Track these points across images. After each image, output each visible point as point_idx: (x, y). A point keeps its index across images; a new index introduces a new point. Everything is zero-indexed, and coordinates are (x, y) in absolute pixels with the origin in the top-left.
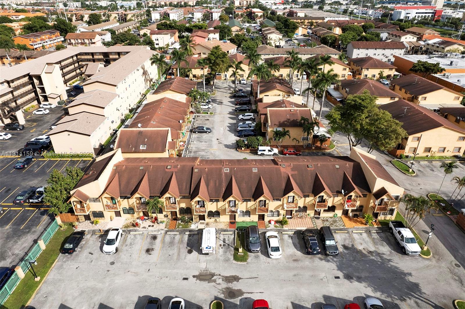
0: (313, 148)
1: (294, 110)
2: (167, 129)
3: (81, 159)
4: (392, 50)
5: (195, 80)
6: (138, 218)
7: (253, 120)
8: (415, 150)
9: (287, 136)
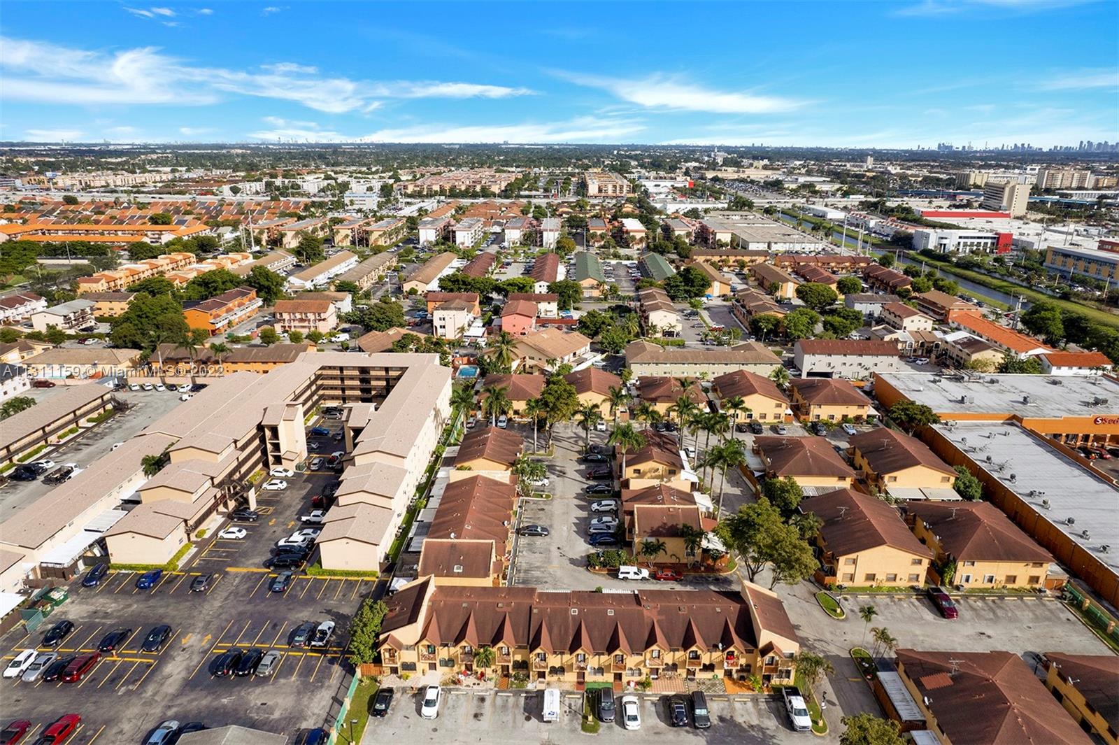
0: (703, 569)
1: (674, 508)
2: (491, 541)
3: (360, 579)
4: (875, 357)
5: (517, 419)
6: (458, 673)
7: (614, 513)
8: (852, 578)
9: (661, 551)
